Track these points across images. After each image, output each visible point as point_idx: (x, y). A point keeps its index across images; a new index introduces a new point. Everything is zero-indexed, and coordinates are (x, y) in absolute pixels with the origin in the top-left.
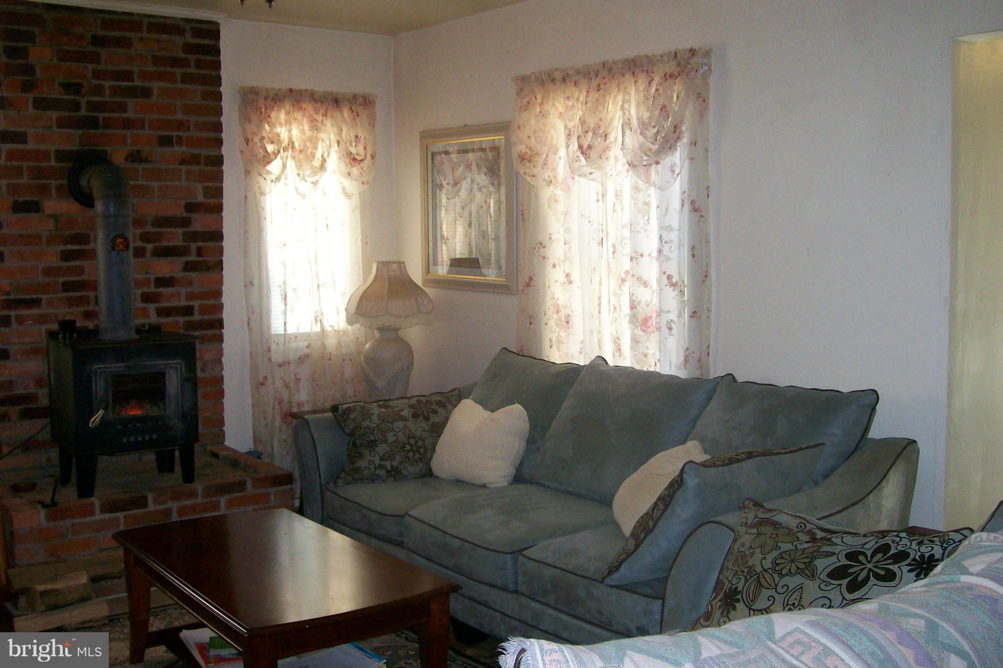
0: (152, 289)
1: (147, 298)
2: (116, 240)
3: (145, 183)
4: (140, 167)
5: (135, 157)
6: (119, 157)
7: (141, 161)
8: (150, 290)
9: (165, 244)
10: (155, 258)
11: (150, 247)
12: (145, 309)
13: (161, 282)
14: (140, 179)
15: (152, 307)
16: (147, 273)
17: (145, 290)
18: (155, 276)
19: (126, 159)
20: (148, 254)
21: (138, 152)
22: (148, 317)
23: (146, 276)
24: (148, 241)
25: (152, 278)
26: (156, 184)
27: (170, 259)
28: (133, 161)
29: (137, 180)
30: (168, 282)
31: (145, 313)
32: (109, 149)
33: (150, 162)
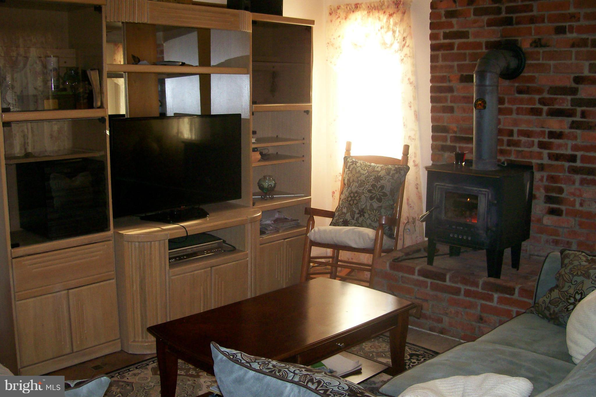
0: (546, 140)
1: (542, 145)
2: (477, 102)
3: (544, 62)
4: (541, 50)
5: (537, 43)
6: (526, 45)
7: (541, 46)
8: (544, 140)
9: (557, 107)
10: (549, 117)
11: (545, 108)
12: (541, 153)
13: (552, 135)
14: (541, 59)
15: (545, 152)
16: (542, 127)
17: (541, 139)
18: (549, 130)
19: (531, 45)
20: (544, 114)
21: (539, 39)
22: (542, 159)
23: (543, 129)
24: (545, 105)
25: (547, 130)
26: (552, 62)
27: (560, 118)
28: (536, 46)
29: (539, 60)
30: (559, 135)
31: (540, 156)
32: (519, 39)
33: (548, 46)
